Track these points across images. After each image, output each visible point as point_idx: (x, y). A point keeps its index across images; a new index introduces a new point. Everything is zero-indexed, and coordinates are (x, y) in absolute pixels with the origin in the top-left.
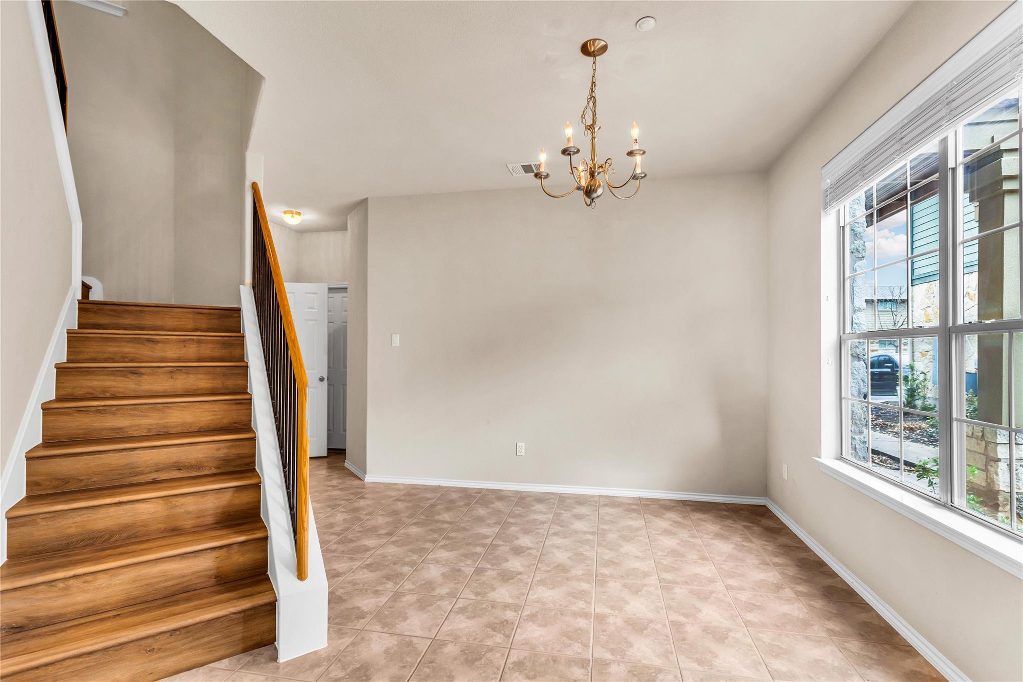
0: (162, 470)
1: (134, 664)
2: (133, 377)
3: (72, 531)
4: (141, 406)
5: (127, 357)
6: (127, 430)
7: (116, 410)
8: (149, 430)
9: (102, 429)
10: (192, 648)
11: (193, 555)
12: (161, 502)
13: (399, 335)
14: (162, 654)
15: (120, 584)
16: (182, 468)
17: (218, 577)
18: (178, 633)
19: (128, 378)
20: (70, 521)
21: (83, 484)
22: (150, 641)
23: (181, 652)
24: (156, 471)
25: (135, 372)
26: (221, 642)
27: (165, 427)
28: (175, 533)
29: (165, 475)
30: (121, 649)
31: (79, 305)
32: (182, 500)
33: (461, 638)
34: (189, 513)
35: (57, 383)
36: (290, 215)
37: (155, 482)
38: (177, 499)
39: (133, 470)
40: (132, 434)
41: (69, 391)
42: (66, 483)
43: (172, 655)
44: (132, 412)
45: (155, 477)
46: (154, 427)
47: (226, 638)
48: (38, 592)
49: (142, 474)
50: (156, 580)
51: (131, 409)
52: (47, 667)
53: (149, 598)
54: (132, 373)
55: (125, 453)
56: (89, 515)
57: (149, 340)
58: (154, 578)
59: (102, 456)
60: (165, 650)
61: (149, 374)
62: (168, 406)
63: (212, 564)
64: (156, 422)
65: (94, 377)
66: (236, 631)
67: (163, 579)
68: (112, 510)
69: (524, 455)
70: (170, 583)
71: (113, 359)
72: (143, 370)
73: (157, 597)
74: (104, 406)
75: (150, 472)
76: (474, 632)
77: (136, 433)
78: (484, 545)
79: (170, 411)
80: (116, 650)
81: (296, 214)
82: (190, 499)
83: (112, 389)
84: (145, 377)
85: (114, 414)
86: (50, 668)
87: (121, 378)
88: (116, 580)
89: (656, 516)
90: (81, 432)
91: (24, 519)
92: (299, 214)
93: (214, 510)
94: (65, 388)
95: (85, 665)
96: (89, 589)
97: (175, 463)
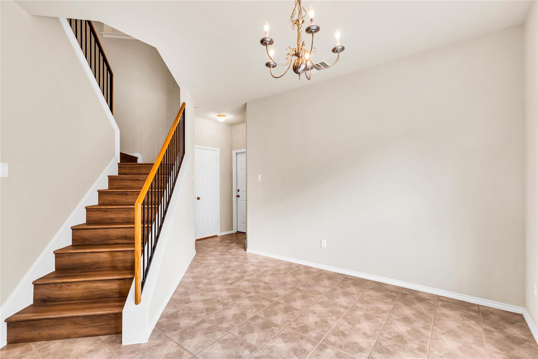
0: (119, 239)
1: (70, 328)
2: (124, 196)
3: (77, 262)
4: (120, 209)
5: (129, 187)
6: (115, 219)
7: (111, 210)
8: (123, 220)
9: (106, 219)
10: (92, 326)
11: (109, 281)
12: (109, 253)
13: (261, 175)
14: (81, 326)
15: (80, 289)
16: (127, 239)
17: (120, 293)
18: (87, 318)
19: (123, 196)
20: (75, 258)
21: (91, 242)
22: (76, 319)
23: (88, 327)
24: (117, 239)
25: (125, 194)
26: (105, 327)
27: (129, 219)
28: (114, 269)
29: (121, 241)
30: (64, 320)
31: (118, 165)
32: (118, 254)
33: (275, 353)
34: (120, 260)
35: (99, 198)
36: (220, 117)
37: (116, 244)
38: (116, 253)
39: (108, 238)
40: (117, 221)
41: (103, 201)
42: (85, 241)
43: (84, 328)
44: (116, 212)
45: (116, 242)
46: (125, 219)
47: (107, 325)
48: (51, 287)
49: (112, 240)
50: (94, 290)
51: (117, 210)
52: (37, 321)
53: (92, 298)
54: (124, 194)
55: (105, 230)
56: (82, 256)
57: (137, 179)
58: (93, 289)
59: (97, 230)
60: (82, 325)
61: (132, 195)
62: (130, 210)
63: (117, 287)
64: (125, 217)
65: (111, 196)
66: (112, 323)
67: (97, 290)
68: (91, 255)
69: (325, 247)
70: (100, 292)
71: (124, 188)
72: (128, 193)
73: (94, 298)
74: (106, 208)
75: (115, 239)
76: (283, 351)
77: (118, 221)
78: (271, 301)
79: (131, 212)
80: (62, 320)
81: (223, 116)
82: (120, 254)
83: (117, 201)
84: (129, 196)
85: (110, 212)
86: (38, 322)
87: (120, 196)
88: (79, 287)
89: (405, 304)
90: (98, 219)
91: (60, 255)
92: (224, 116)
93: (131, 260)
94: (101, 200)
95: (50, 324)
96: (69, 289)
97: (124, 236)
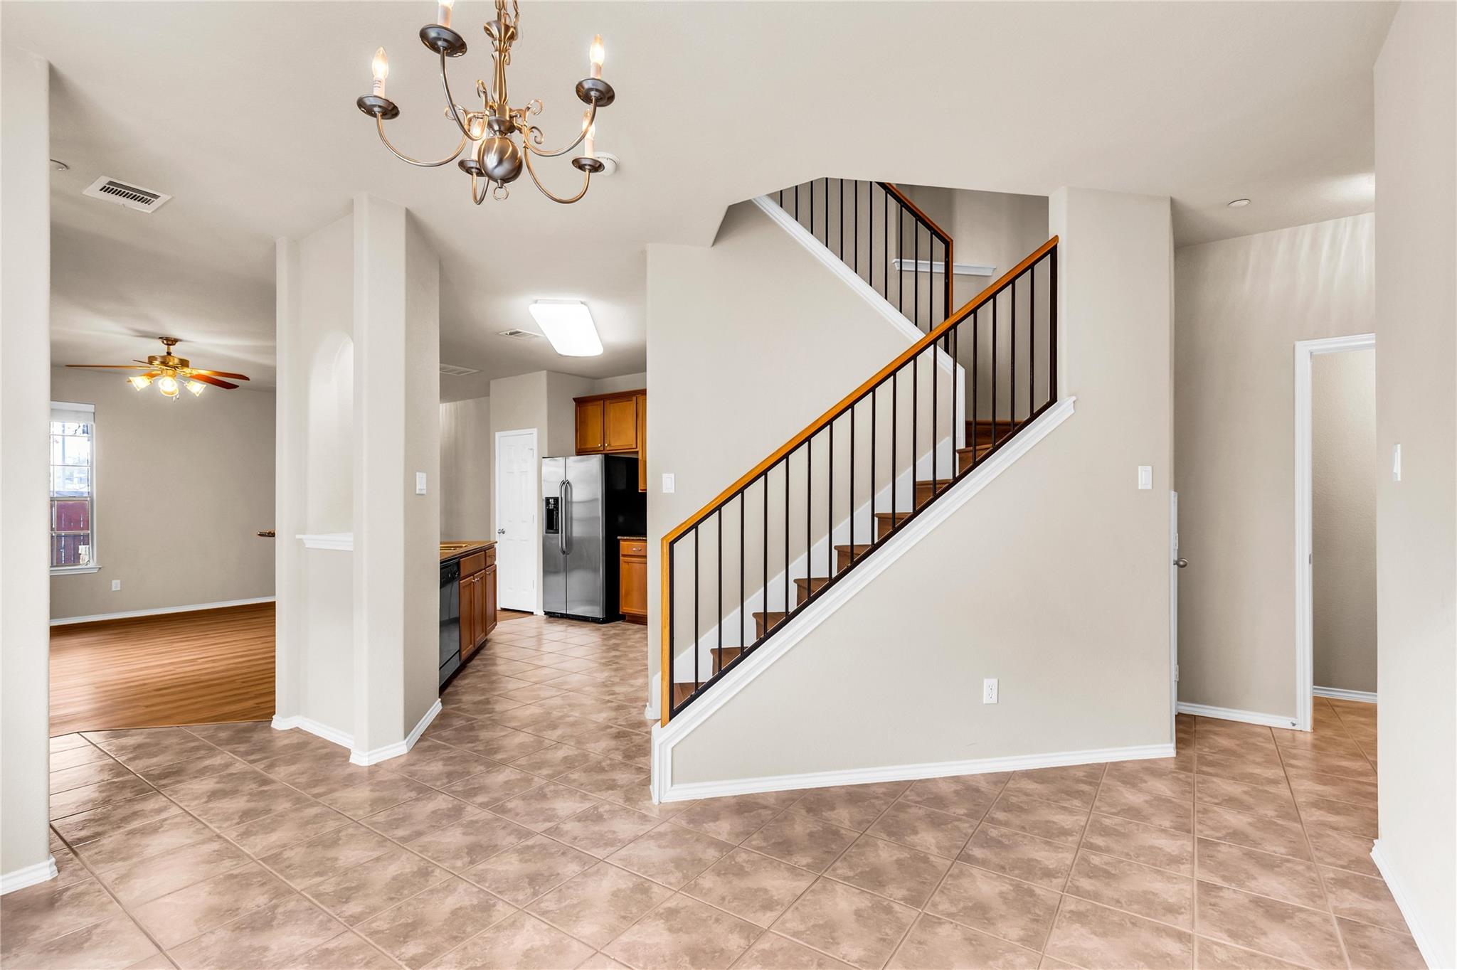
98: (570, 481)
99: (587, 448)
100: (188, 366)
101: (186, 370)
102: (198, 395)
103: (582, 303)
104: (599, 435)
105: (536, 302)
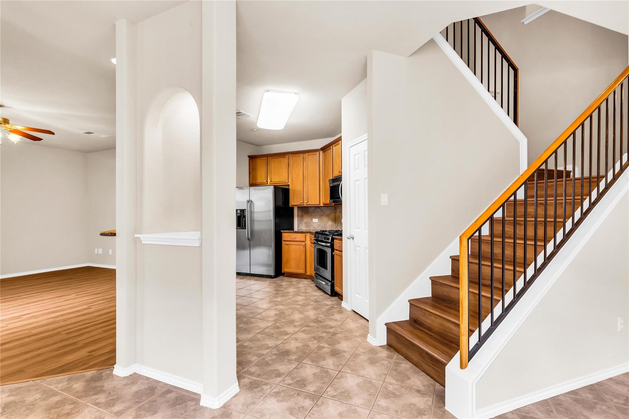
98: (253, 200)
99: (256, 183)
100: (8, 123)
101: (7, 125)
102: (15, 143)
103: (295, 94)
104: (264, 175)
105: (268, 91)
